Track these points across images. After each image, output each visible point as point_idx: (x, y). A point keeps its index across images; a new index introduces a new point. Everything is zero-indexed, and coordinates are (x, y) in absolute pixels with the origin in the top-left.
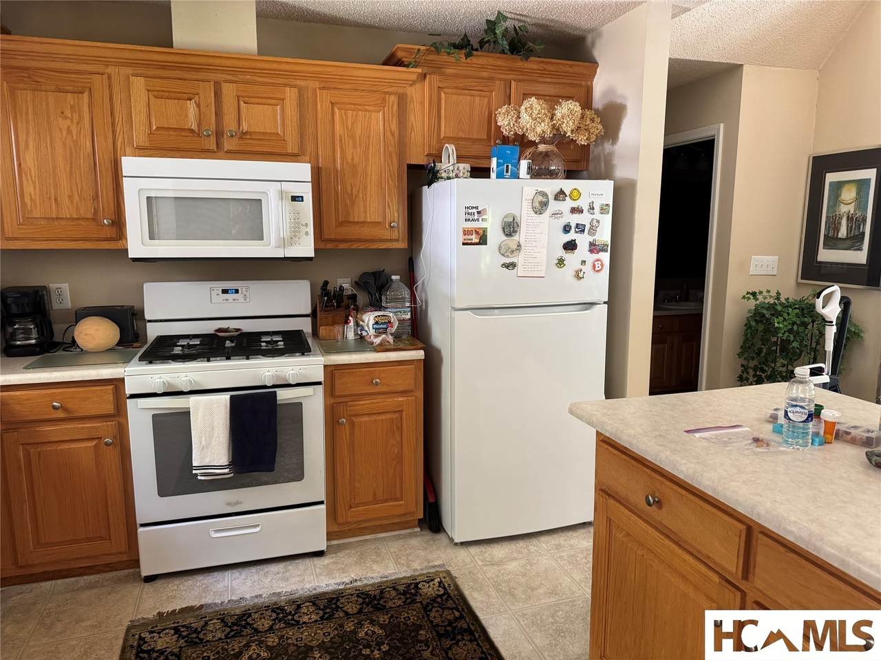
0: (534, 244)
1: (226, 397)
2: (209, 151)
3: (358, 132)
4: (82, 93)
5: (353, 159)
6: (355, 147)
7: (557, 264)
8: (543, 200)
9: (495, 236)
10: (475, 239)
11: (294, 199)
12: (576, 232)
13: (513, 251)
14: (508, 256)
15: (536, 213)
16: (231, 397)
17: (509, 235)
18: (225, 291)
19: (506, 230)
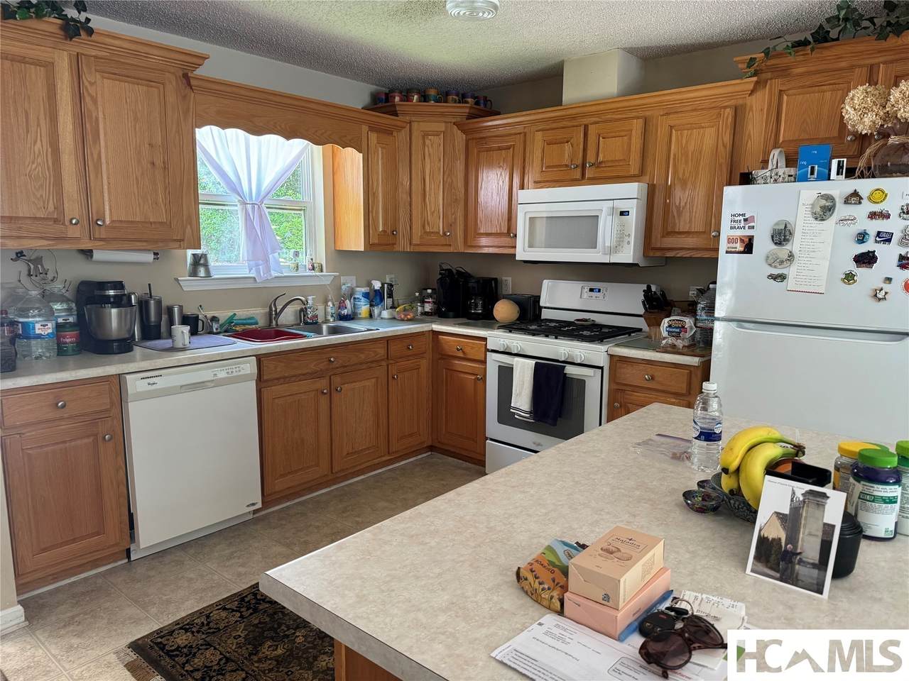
0: (812, 254)
1: (533, 362)
2: (576, 180)
3: (691, 148)
4: (509, 149)
5: (684, 174)
6: (686, 162)
7: (843, 280)
8: (827, 204)
9: (763, 245)
10: (739, 247)
11: (622, 213)
12: (876, 242)
13: (782, 262)
14: (775, 267)
15: (816, 219)
16: (536, 363)
17: (779, 243)
18: (591, 290)
19: (775, 239)
